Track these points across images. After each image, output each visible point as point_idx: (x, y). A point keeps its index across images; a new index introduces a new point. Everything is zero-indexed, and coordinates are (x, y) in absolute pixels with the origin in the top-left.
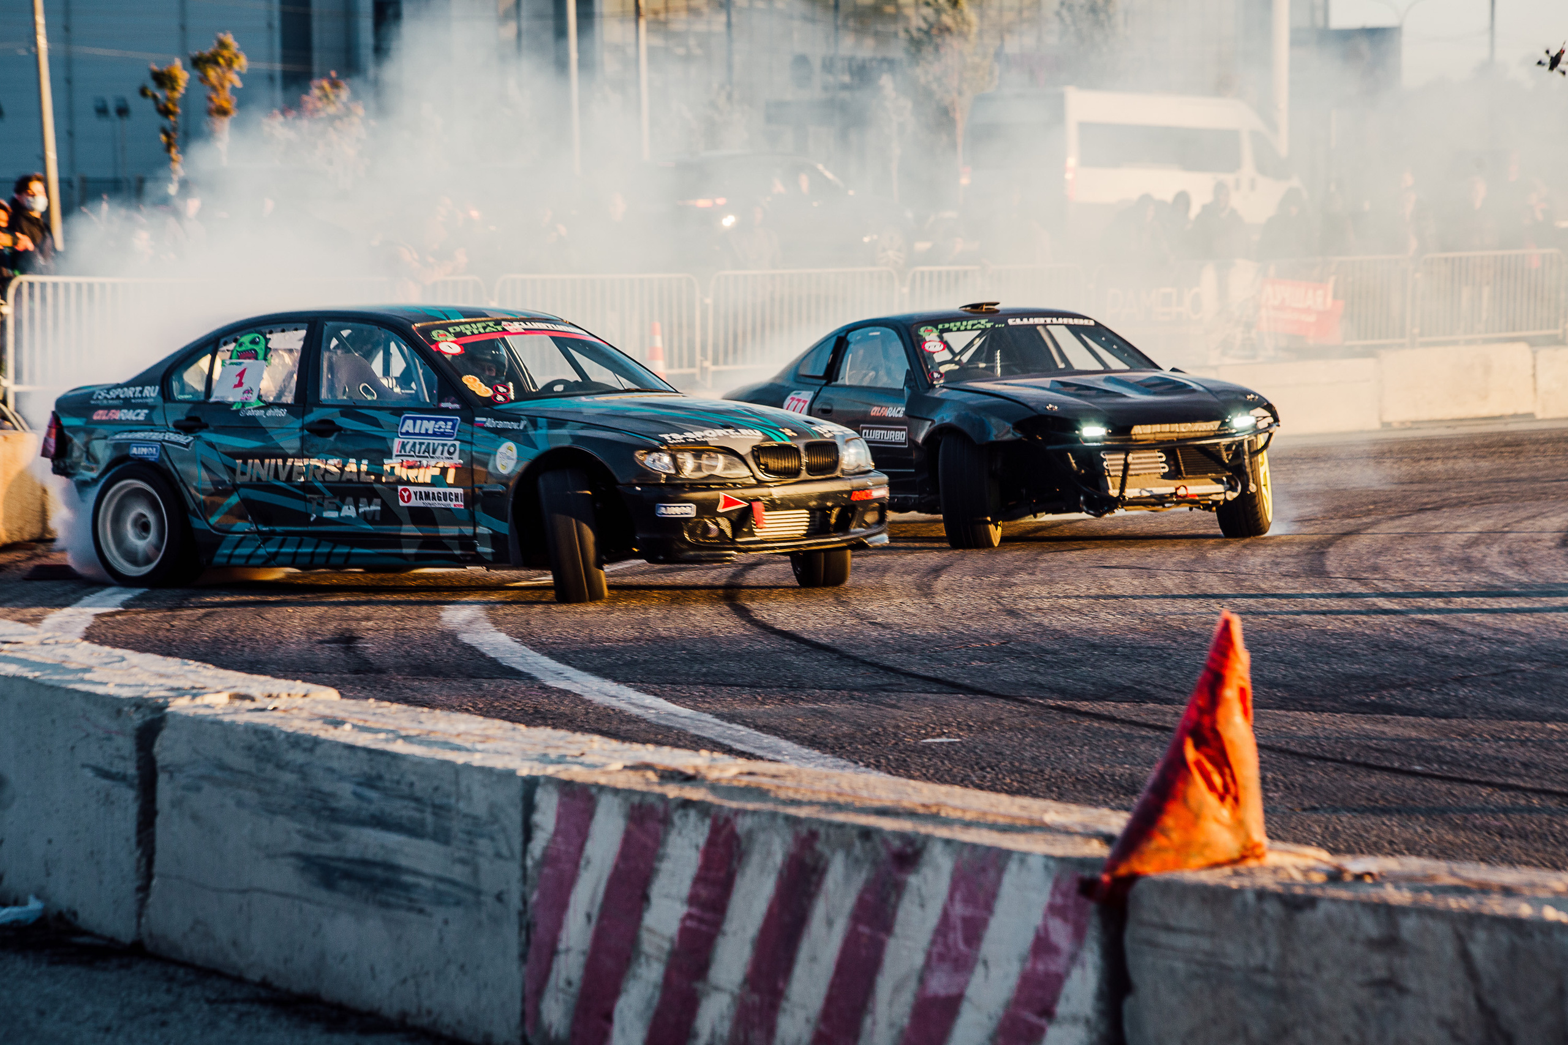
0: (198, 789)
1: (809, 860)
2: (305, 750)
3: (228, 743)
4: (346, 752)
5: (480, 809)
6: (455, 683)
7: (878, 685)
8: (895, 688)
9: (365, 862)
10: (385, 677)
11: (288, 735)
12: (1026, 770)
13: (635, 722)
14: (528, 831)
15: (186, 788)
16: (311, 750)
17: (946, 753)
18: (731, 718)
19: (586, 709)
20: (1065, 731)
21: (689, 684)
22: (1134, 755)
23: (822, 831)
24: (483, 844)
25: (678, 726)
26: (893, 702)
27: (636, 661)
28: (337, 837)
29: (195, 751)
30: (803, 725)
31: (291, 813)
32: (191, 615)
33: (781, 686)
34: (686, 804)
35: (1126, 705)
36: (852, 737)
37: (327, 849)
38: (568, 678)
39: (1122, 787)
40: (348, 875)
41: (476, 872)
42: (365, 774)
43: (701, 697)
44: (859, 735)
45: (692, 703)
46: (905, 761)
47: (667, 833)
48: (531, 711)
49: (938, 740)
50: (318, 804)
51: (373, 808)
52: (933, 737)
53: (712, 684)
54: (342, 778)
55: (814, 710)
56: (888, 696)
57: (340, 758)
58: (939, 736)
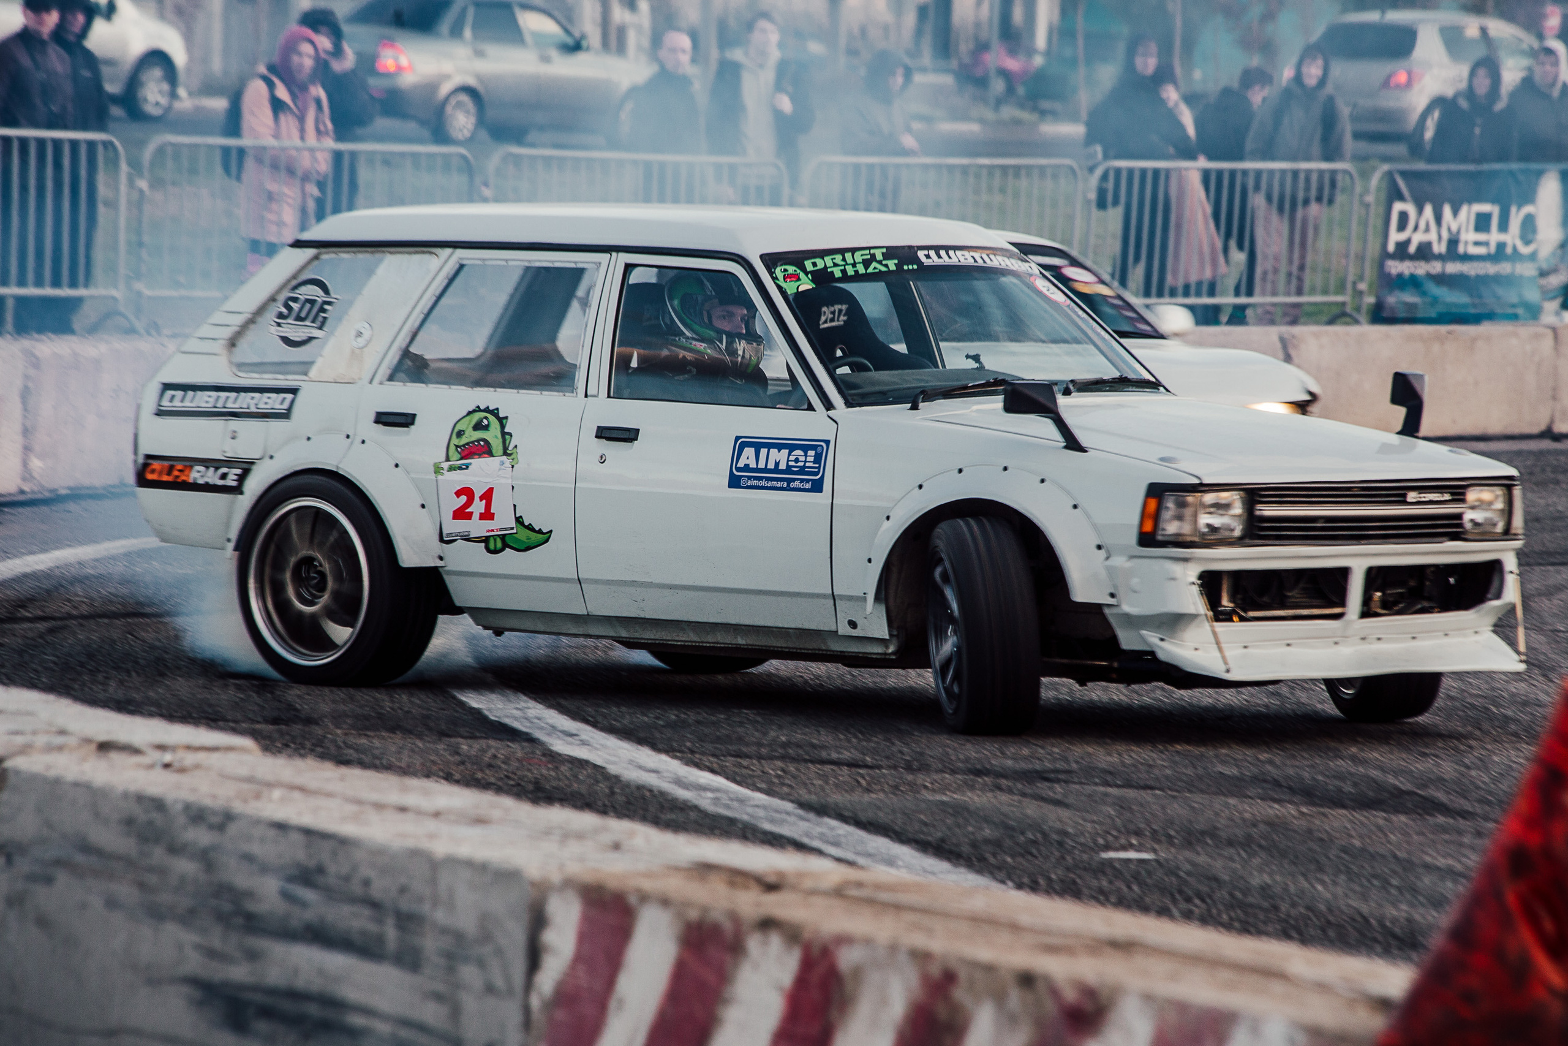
0: (49, 880)
1: (942, 1012)
2: (211, 827)
3: (97, 815)
4: (272, 833)
5: (466, 921)
6: (420, 744)
7: (1037, 772)
8: (1062, 776)
9: (294, 995)
10: (318, 731)
11: (187, 807)
12: (1251, 905)
13: (682, 809)
14: (534, 956)
15: (32, 878)
16: (221, 828)
17: (1137, 873)
18: (821, 810)
19: (611, 788)
20: (1310, 850)
21: (760, 758)
22: (1414, 890)
23: (963, 974)
24: (469, 973)
25: (745, 817)
26: (1058, 797)
27: (684, 721)
28: (253, 956)
29: (49, 825)
30: (925, 824)
31: (187, 918)
32: (31, 629)
33: (895, 767)
34: (767, 924)
35: (1403, 818)
36: (997, 844)
37: (239, 973)
38: (584, 743)
39: (1395, 936)
40: (267, 1013)
41: (456, 1012)
42: (298, 865)
43: (778, 776)
44: (1008, 842)
45: (763, 786)
46: (1074, 882)
47: (736, 966)
48: (531, 787)
49: (1123, 855)
50: (227, 907)
51: (309, 915)
52: (1116, 850)
53: (793, 760)
54: (265, 869)
55: (943, 803)
56: (1050, 788)
57: (262, 840)
58: (1124, 848)
